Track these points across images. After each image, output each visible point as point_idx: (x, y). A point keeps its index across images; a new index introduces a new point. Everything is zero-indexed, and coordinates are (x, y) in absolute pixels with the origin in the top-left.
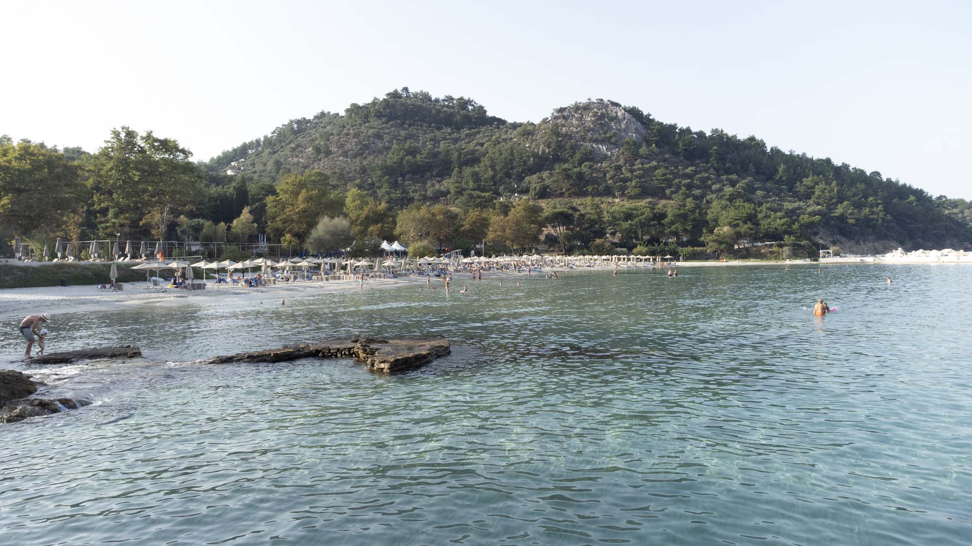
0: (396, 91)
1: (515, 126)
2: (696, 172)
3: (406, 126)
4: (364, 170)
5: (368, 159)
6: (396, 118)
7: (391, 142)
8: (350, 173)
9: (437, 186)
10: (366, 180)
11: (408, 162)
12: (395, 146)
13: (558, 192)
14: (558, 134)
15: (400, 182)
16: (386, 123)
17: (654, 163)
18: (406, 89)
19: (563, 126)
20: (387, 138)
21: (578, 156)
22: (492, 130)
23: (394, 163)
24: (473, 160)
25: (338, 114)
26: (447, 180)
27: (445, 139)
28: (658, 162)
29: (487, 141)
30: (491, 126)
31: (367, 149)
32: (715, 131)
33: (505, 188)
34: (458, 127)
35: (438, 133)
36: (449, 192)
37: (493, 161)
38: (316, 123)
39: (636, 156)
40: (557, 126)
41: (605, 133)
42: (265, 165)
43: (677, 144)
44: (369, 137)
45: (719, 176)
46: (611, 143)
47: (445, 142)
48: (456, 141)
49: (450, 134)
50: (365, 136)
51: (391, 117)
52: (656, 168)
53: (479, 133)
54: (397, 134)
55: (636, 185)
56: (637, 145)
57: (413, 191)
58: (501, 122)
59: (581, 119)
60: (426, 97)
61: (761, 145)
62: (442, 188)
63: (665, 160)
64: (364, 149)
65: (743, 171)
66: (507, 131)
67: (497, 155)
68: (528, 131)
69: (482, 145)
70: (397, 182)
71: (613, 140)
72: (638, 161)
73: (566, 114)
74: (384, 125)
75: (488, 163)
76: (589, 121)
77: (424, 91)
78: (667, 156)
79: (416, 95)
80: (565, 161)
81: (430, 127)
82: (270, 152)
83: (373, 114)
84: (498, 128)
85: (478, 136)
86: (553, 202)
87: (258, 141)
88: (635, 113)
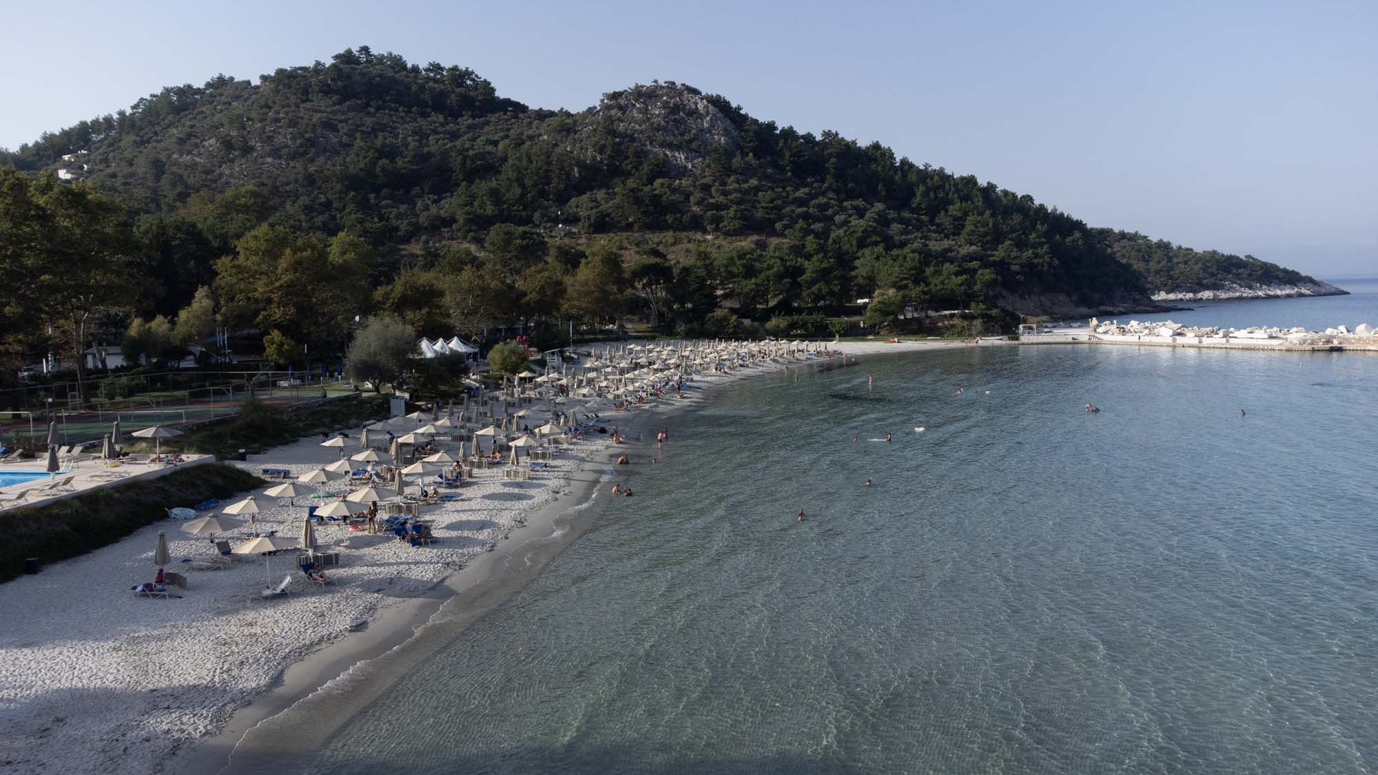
0: (349, 52)
1: (542, 115)
2: (812, 196)
3: (372, 110)
4: (310, 180)
5: (316, 163)
6: (355, 95)
7: (351, 135)
8: (287, 184)
9: (434, 210)
10: (317, 197)
11: (383, 169)
12: (359, 143)
13: (623, 224)
14: (613, 133)
15: (372, 201)
16: (340, 103)
17: (754, 182)
18: (365, 50)
19: (620, 120)
20: (344, 128)
21: (646, 168)
22: (506, 120)
23: (361, 170)
24: (485, 168)
25: (248, 83)
26: (449, 200)
27: (435, 132)
28: (760, 180)
29: (502, 138)
30: (505, 114)
31: (313, 145)
32: (827, 134)
33: (543, 215)
34: (454, 114)
35: (422, 122)
36: (454, 220)
37: (519, 173)
38: (211, 95)
39: (728, 170)
40: (610, 120)
41: (682, 134)
42: (131, 164)
43: (780, 154)
44: (314, 126)
45: (841, 201)
46: (692, 150)
47: (438, 137)
48: (454, 136)
49: (442, 125)
50: (307, 125)
51: (346, 94)
52: (757, 189)
53: (487, 123)
54: (359, 123)
55: (735, 215)
56: (729, 155)
57: (397, 217)
58: (519, 108)
59: (645, 111)
60: (397, 63)
61: (888, 154)
62: (442, 212)
63: (767, 177)
64: (309, 147)
65: (870, 194)
66: (530, 123)
67: (524, 163)
68: (566, 124)
69: (495, 143)
70: (368, 200)
71: (694, 145)
72: (732, 178)
73: (622, 102)
74: (337, 107)
75: (512, 175)
76: (658, 116)
77: (395, 53)
78: (769, 171)
79: (381, 59)
80: (628, 175)
81: (410, 112)
82: (135, 142)
83: (317, 88)
84: (516, 117)
85: (486, 129)
86: (617, 238)
87: (108, 120)
88: (720, 104)
